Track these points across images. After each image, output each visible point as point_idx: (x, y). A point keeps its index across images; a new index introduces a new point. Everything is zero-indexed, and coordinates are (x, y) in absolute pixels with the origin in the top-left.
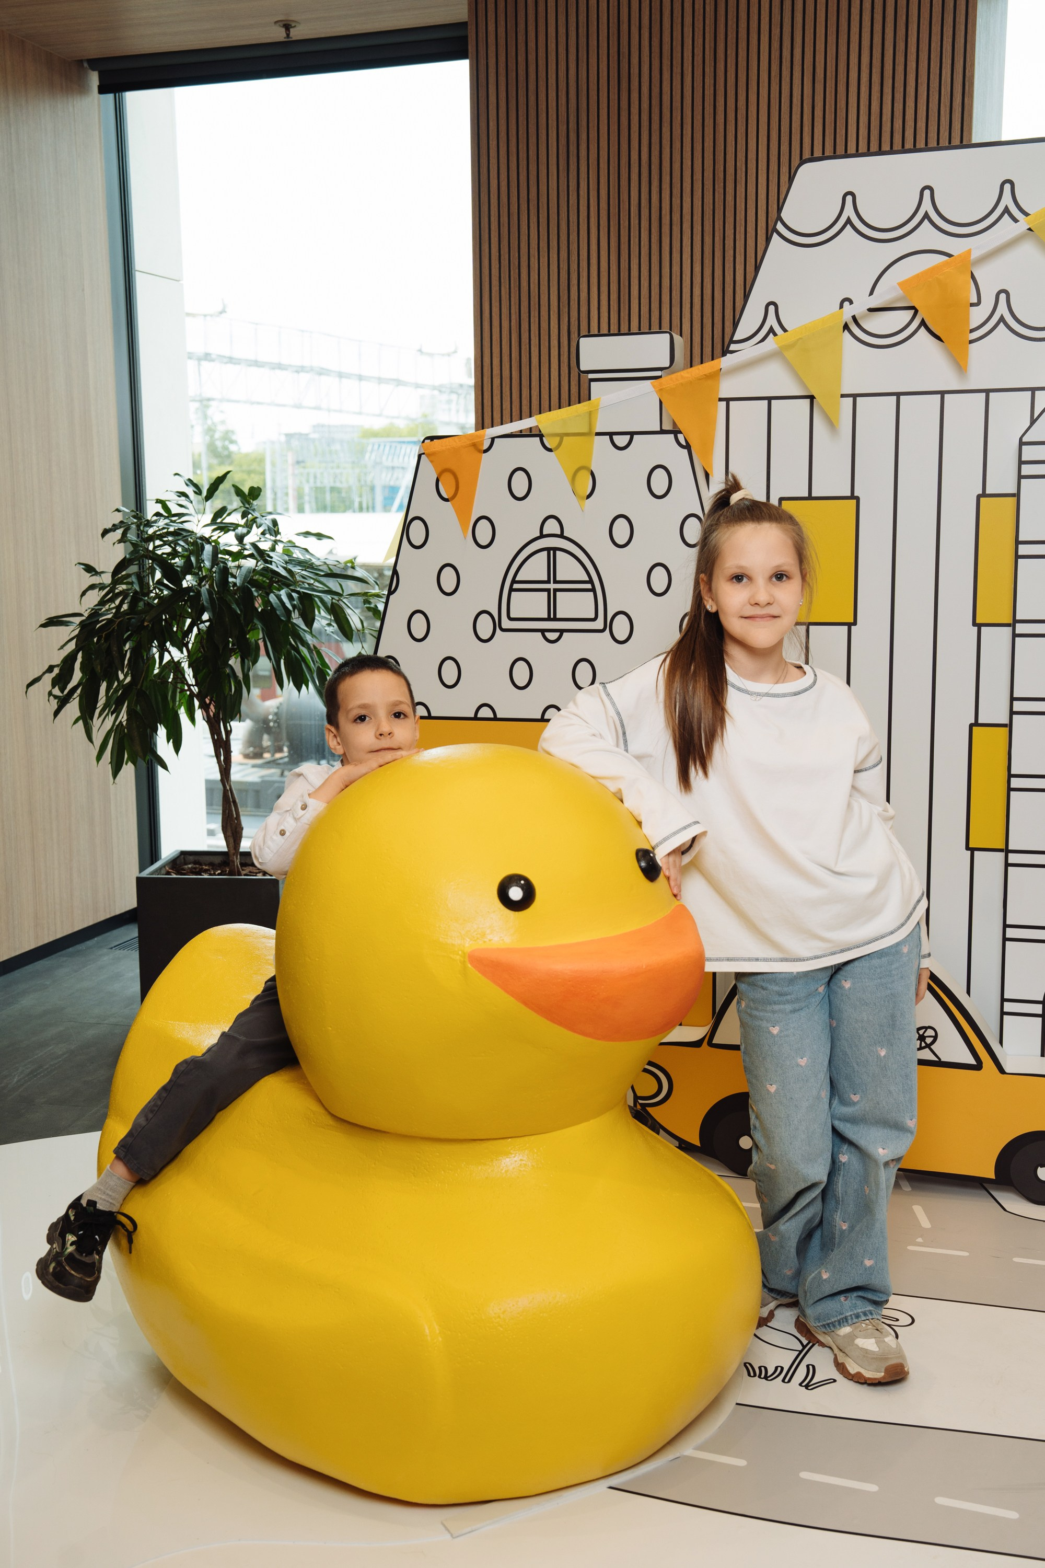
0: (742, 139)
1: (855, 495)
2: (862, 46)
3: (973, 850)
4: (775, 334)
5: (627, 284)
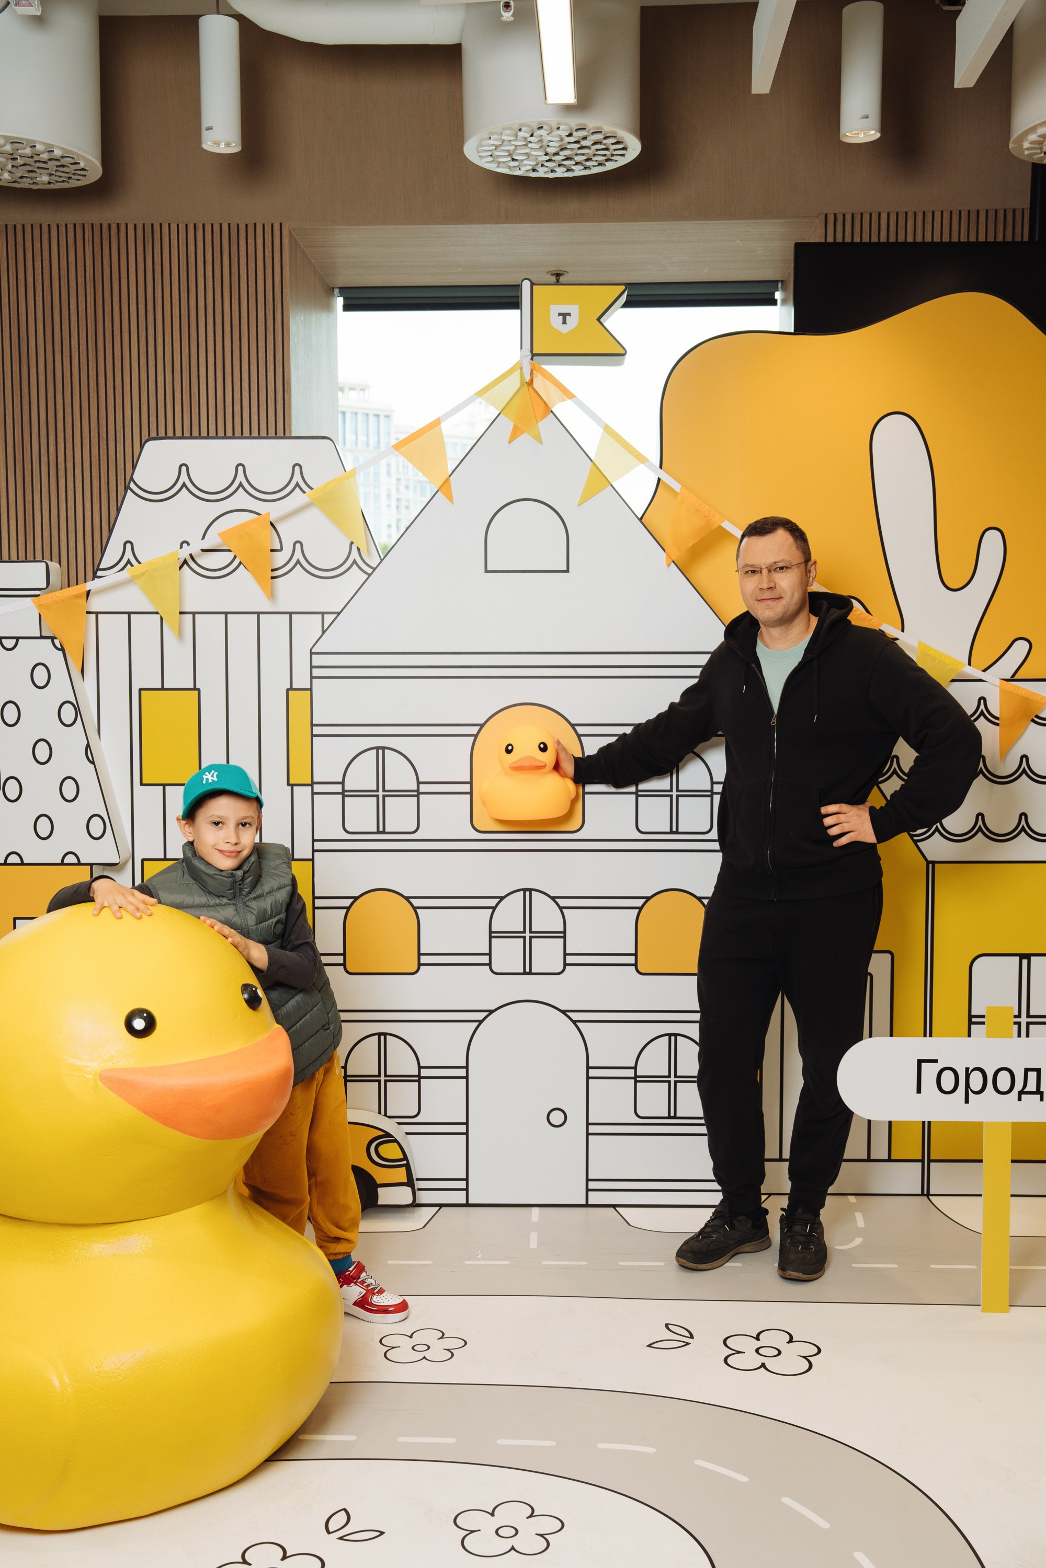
0: (119, 410)
1: (197, 687)
2: (208, 351)
4: (132, 565)
5: (31, 514)
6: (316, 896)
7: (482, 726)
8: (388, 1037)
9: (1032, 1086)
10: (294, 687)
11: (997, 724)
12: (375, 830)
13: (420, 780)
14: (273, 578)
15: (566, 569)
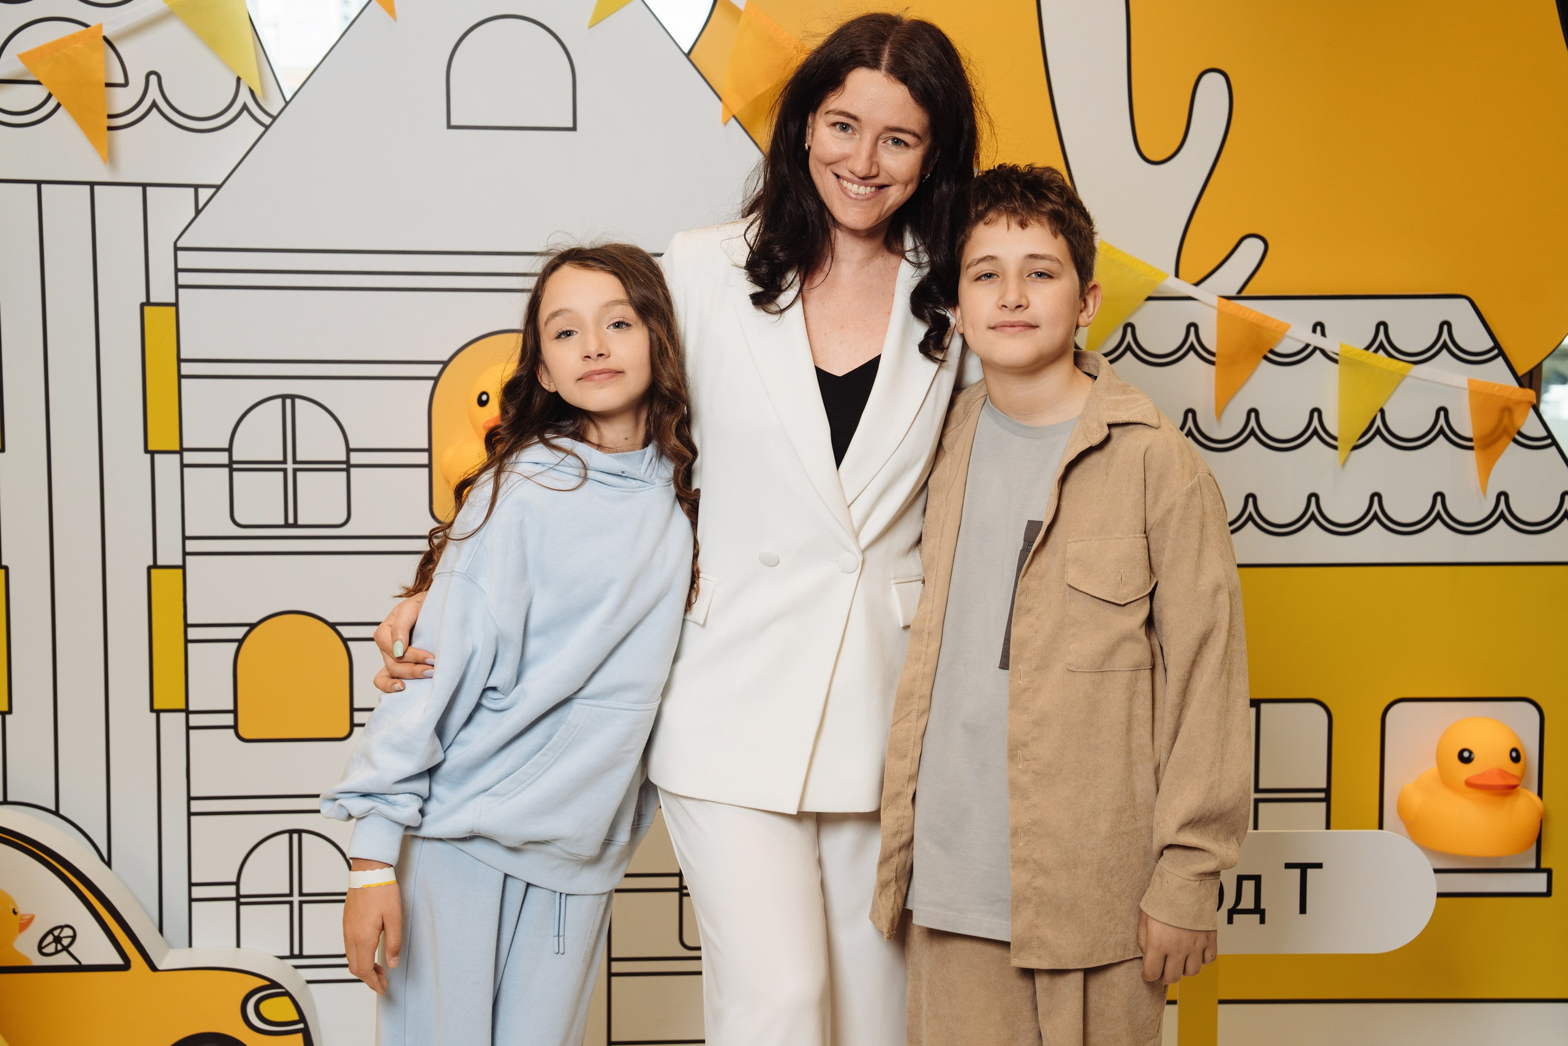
3: (158, 712)
6: (190, 621)
7: (445, 364)
8: (304, 835)
9: (1248, 902)
10: (152, 300)
11: (1212, 363)
12: (282, 522)
13: (352, 446)
14: (110, 128)
15: (571, 125)
